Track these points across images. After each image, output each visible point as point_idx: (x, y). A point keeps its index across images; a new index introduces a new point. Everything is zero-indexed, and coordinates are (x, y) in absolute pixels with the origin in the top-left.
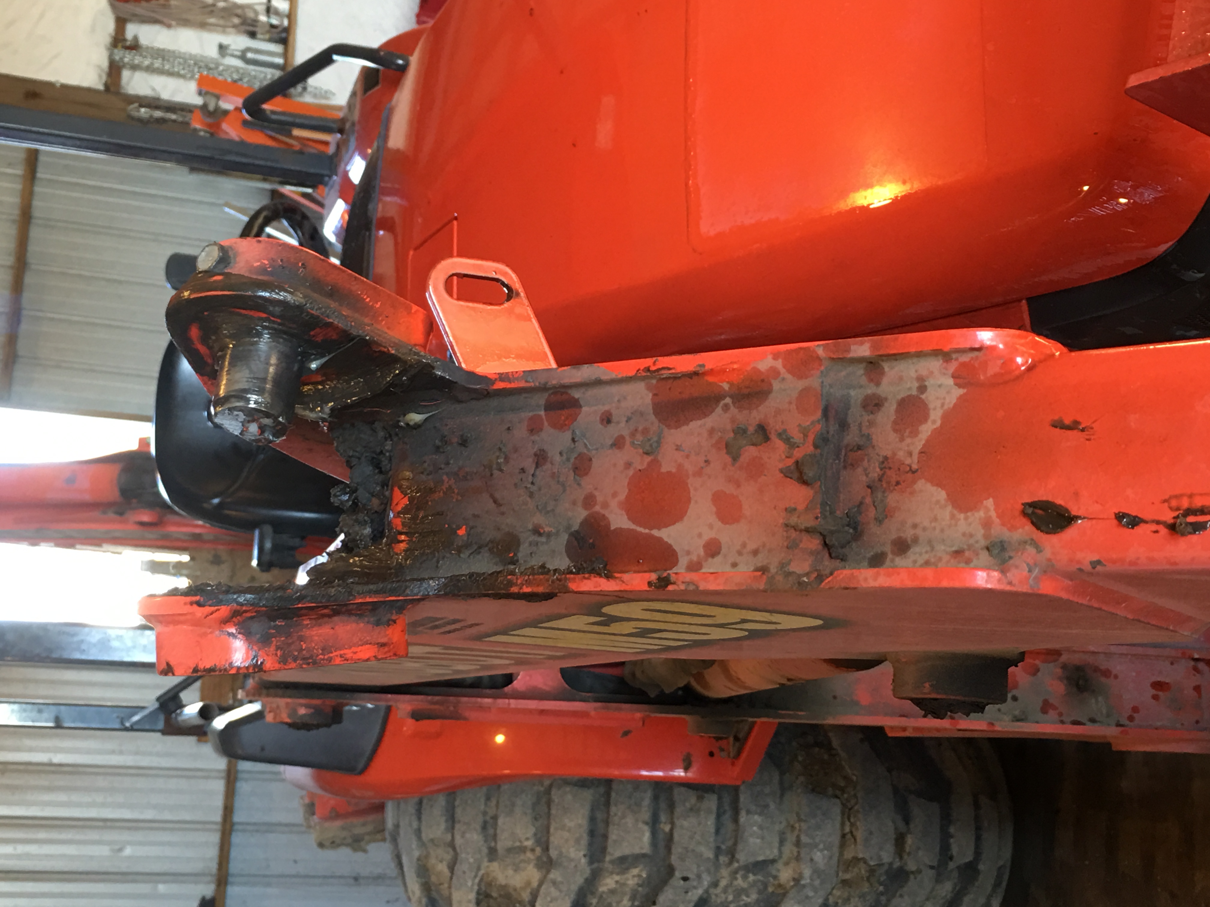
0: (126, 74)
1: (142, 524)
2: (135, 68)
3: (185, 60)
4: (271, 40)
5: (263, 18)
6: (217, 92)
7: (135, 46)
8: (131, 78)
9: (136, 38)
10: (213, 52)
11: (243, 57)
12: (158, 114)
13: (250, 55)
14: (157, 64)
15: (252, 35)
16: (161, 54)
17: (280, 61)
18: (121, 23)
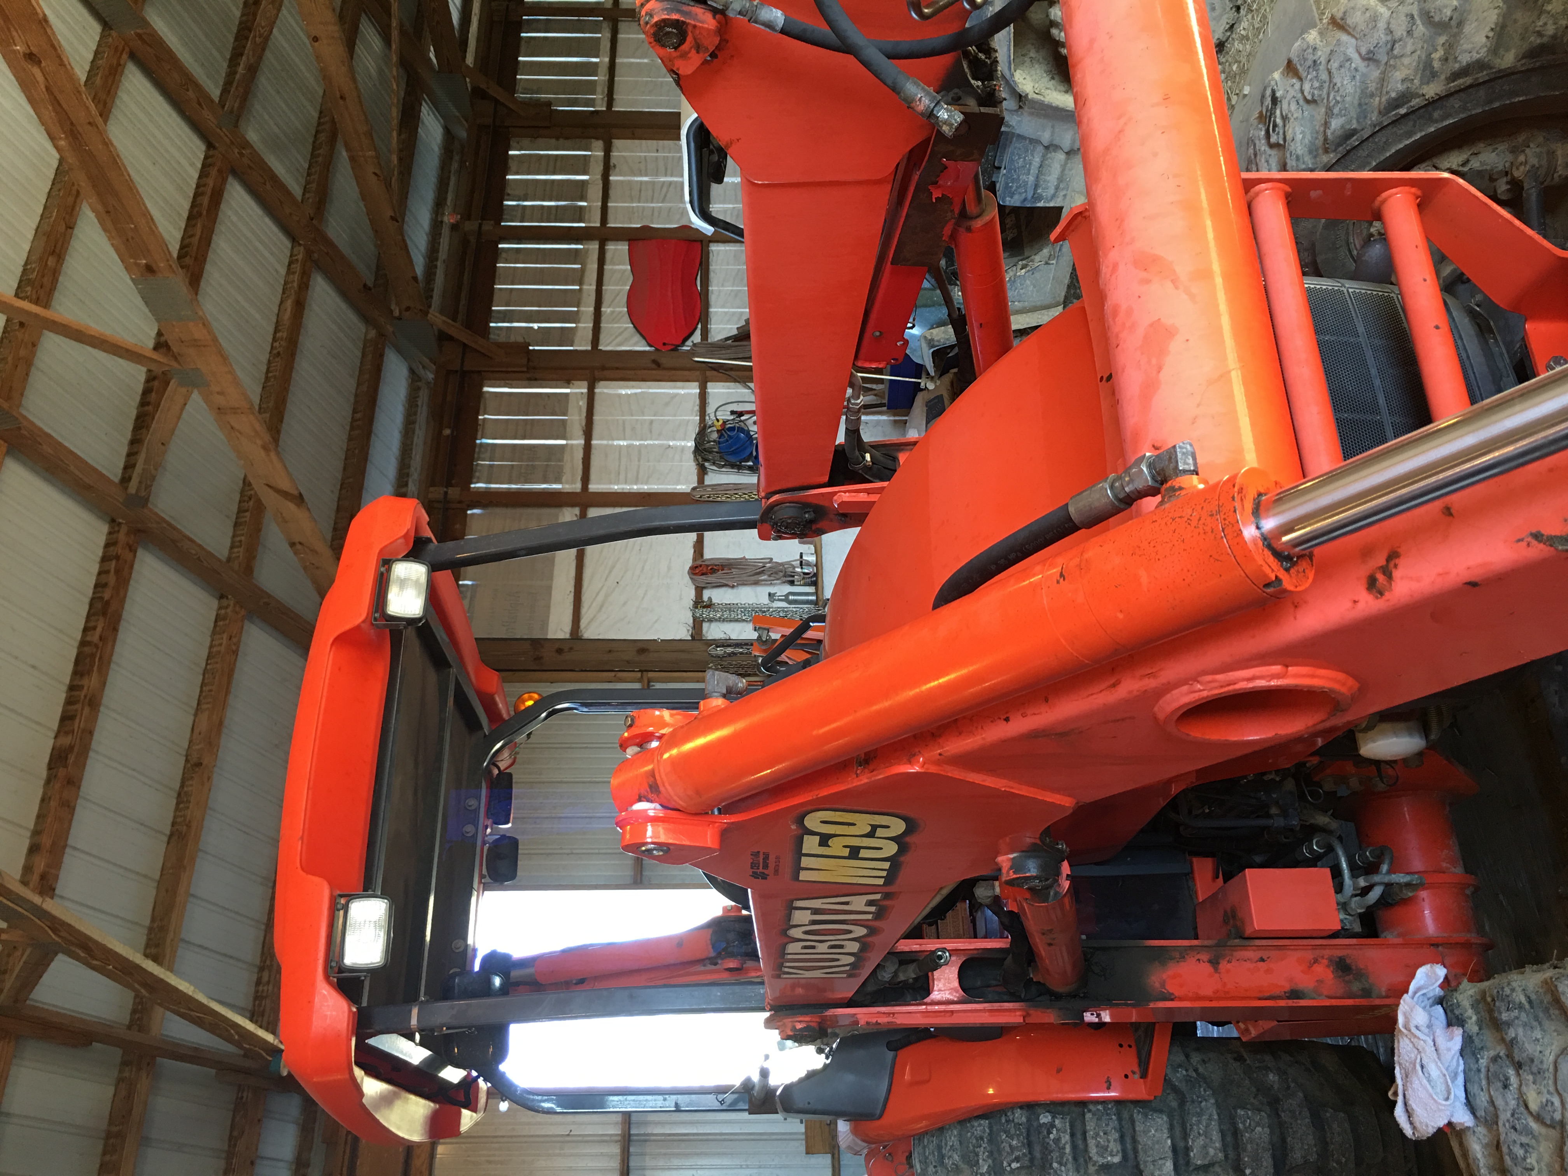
0: (705, 625)
1: (730, 970)
2: (710, 620)
3: (745, 608)
4: (805, 585)
5: (799, 570)
6: (766, 626)
7: (710, 605)
8: (709, 628)
9: (710, 599)
10: (765, 600)
11: (786, 599)
12: (729, 650)
13: (791, 597)
14: (726, 615)
15: (792, 583)
16: (729, 607)
17: (814, 598)
18: (699, 591)
